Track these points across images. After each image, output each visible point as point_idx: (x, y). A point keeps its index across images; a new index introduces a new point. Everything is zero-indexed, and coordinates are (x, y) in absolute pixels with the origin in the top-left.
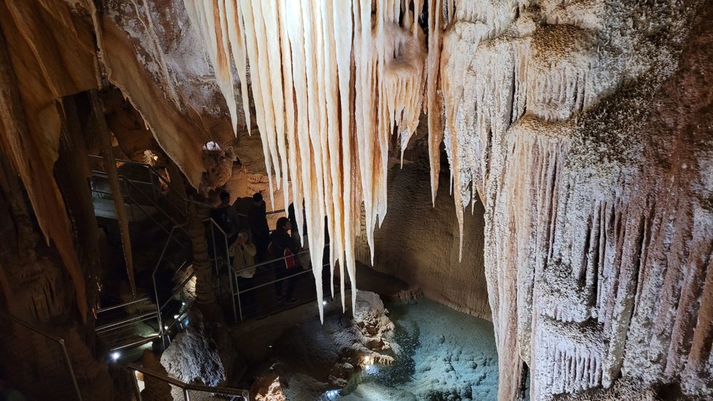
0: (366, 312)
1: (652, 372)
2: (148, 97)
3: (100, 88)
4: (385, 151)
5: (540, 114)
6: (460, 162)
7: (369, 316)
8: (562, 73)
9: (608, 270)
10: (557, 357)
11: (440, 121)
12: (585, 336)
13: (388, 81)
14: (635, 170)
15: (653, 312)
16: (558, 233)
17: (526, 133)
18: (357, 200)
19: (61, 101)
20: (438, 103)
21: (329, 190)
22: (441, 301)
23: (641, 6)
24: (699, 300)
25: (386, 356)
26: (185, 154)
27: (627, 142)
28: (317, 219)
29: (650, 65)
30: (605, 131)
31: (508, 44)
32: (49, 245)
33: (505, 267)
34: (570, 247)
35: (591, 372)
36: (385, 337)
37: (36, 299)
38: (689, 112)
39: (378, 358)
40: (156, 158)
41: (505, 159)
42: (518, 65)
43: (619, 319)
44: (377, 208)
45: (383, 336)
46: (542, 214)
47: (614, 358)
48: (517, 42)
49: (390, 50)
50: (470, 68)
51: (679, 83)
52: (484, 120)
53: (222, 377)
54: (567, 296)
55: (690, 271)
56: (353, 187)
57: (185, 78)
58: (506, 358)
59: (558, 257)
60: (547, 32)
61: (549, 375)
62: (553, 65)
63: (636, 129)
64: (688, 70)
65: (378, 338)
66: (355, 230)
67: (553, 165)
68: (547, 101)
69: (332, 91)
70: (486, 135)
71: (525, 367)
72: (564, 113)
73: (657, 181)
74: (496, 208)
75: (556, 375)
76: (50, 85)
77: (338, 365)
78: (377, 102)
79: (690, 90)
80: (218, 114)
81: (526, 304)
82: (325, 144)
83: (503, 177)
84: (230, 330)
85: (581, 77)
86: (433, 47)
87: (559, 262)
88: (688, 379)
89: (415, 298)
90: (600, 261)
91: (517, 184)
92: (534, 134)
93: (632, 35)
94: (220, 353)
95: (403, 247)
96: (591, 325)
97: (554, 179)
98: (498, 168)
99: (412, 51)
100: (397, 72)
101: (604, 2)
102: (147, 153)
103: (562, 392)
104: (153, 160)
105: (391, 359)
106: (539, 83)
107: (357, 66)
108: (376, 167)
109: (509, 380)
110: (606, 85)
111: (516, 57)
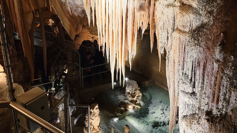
0: (131, 88)
1: (206, 108)
2: (61, 10)
3: (46, 7)
4: (136, 35)
5: (181, 29)
6: (160, 39)
7: (132, 90)
8: (187, 18)
9: (197, 77)
10: (184, 103)
11: (154, 26)
12: (191, 97)
13: (138, 14)
14: (202, 49)
15: (206, 90)
16: (186, 65)
17: (177, 34)
18: (127, 49)
19: (34, 11)
20: (154, 21)
21: (118, 45)
22: (161, 86)
23: (207, 3)
24: (216, 87)
25: (138, 106)
26: (70, 28)
27: (201, 41)
28: (113, 54)
29: (209, 20)
30: (197, 37)
31: (172, 8)
32: (25, 57)
33: (172, 74)
34: (188, 69)
35: (193, 108)
36: (138, 99)
37: (15, 74)
38: (214, 36)
39: (134, 107)
40: (53, 22)
41: (172, 41)
42: (175, 14)
43: (199, 92)
44: (133, 53)
45: (137, 98)
46: (182, 59)
47: (199, 104)
48: (175, 8)
49: (139, 5)
50: (162, 13)
51: (213, 27)
52: (166, 28)
53: (74, 109)
54: (187, 84)
55: (213, 79)
56: (125, 45)
57: (74, 5)
58: (172, 104)
59: (185, 72)
60: (183, 6)
61: (182, 109)
62: (184, 16)
63: (204, 38)
64: (215, 24)
65: (135, 99)
66: (125, 59)
67: (184, 44)
68: (183, 26)
69: (120, 16)
70: (167, 33)
71: (178, 107)
72: (187, 30)
73: (207, 53)
74: (169, 55)
75: (184, 109)
76: (32, 6)
77: (119, 108)
78: (134, 20)
79: (215, 30)
80: (83, 17)
81: (178, 87)
82: (117, 31)
83: (172, 46)
84: (78, 91)
85: (191, 20)
86: (152, 5)
87: (185, 74)
88: (214, 109)
89: (151, 84)
90: (196, 75)
91: (175, 49)
92: (179, 35)
93: (204, 11)
94: (74, 99)
95: (148, 63)
96: (193, 93)
97: (185, 49)
98: (170, 43)
99: (146, 6)
100: (141, 12)
101: (198, 1)
102: (50, 20)
103: (186, 115)
104: (52, 23)
105: (140, 107)
106: (181, 20)
107: (129, 9)
108: (133, 39)
109: (173, 112)
110: (198, 23)
111: (175, 12)
